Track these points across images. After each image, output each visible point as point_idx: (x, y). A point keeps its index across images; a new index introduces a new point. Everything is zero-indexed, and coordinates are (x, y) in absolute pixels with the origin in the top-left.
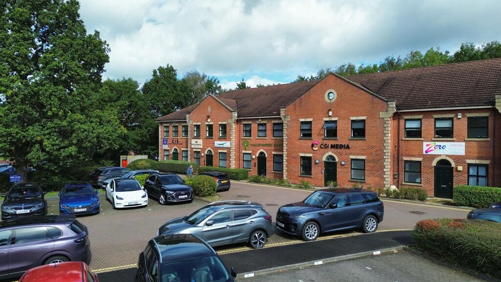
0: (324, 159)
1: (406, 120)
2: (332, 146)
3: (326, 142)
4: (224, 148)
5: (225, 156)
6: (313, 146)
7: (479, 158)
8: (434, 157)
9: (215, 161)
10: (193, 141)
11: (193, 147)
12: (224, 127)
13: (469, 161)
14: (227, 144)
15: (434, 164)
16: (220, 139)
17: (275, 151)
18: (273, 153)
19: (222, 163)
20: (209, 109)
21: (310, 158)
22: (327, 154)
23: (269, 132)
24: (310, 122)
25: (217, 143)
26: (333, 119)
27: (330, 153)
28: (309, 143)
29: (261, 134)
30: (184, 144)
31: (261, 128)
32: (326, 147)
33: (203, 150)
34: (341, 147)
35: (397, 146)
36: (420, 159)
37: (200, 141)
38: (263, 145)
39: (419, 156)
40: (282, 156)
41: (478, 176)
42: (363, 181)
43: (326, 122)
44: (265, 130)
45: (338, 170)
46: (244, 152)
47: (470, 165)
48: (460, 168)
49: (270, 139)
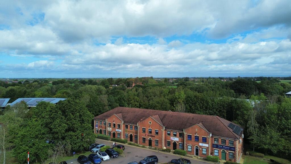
0: (149, 139)
1: (167, 131)
2: (151, 136)
3: (149, 134)
4: (119, 132)
5: (120, 134)
6: (146, 135)
7: (181, 142)
8: (173, 141)
9: (116, 135)
10: (108, 128)
11: (108, 130)
12: (119, 125)
13: (179, 142)
14: (120, 131)
15: (173, 142)
16: (118, 129)
17: (135, 134)
18: (135, 135)
19: (118, 136)
20: (114, 119)
21: (145, 138)
22: (149, 138)
23: (133, 128)
24: (145, 129)
25: (117, 130)
26: (151, 129)
27: (150, 138)
28: (145, 134)
29: (131, 128)
30: (104, 128)
31: (131, 127)
32: (149, 136)
33: (112, 131)
34: (153, 136)
35: (165, 137)
36: (170, 141)
37: (111, 129)
38: (132, 132)
39: (170, 140)
40: (137, 136)
41: (181, 146)
42: (158, 146)
43: (149, 129)
44: (132, 128)
45: (152, 142)
46: (125, 133)
47: (180, 143)
48: (178, 144)
49: (133, 130)
